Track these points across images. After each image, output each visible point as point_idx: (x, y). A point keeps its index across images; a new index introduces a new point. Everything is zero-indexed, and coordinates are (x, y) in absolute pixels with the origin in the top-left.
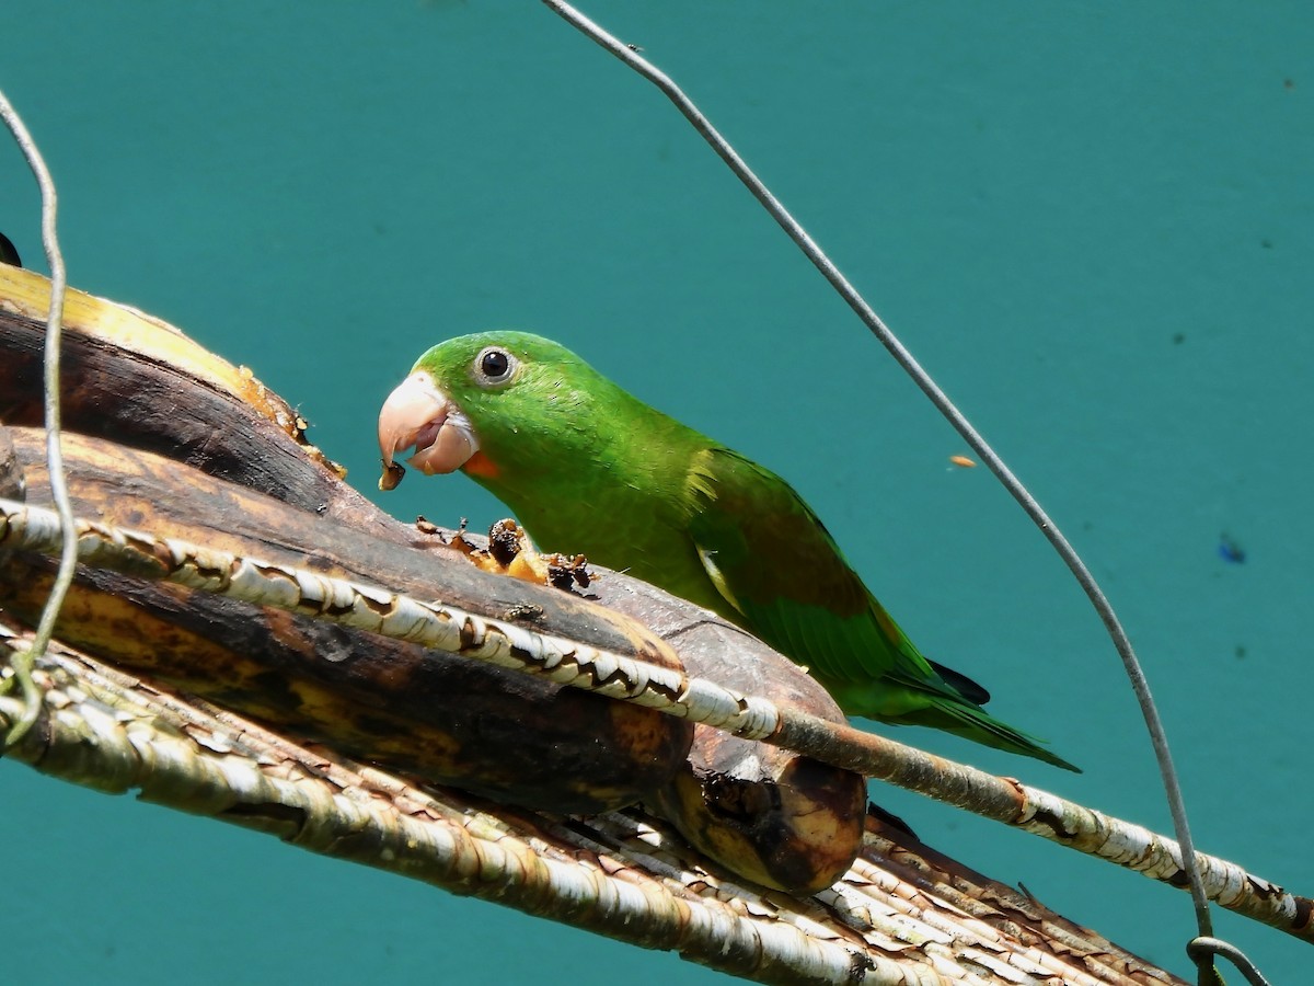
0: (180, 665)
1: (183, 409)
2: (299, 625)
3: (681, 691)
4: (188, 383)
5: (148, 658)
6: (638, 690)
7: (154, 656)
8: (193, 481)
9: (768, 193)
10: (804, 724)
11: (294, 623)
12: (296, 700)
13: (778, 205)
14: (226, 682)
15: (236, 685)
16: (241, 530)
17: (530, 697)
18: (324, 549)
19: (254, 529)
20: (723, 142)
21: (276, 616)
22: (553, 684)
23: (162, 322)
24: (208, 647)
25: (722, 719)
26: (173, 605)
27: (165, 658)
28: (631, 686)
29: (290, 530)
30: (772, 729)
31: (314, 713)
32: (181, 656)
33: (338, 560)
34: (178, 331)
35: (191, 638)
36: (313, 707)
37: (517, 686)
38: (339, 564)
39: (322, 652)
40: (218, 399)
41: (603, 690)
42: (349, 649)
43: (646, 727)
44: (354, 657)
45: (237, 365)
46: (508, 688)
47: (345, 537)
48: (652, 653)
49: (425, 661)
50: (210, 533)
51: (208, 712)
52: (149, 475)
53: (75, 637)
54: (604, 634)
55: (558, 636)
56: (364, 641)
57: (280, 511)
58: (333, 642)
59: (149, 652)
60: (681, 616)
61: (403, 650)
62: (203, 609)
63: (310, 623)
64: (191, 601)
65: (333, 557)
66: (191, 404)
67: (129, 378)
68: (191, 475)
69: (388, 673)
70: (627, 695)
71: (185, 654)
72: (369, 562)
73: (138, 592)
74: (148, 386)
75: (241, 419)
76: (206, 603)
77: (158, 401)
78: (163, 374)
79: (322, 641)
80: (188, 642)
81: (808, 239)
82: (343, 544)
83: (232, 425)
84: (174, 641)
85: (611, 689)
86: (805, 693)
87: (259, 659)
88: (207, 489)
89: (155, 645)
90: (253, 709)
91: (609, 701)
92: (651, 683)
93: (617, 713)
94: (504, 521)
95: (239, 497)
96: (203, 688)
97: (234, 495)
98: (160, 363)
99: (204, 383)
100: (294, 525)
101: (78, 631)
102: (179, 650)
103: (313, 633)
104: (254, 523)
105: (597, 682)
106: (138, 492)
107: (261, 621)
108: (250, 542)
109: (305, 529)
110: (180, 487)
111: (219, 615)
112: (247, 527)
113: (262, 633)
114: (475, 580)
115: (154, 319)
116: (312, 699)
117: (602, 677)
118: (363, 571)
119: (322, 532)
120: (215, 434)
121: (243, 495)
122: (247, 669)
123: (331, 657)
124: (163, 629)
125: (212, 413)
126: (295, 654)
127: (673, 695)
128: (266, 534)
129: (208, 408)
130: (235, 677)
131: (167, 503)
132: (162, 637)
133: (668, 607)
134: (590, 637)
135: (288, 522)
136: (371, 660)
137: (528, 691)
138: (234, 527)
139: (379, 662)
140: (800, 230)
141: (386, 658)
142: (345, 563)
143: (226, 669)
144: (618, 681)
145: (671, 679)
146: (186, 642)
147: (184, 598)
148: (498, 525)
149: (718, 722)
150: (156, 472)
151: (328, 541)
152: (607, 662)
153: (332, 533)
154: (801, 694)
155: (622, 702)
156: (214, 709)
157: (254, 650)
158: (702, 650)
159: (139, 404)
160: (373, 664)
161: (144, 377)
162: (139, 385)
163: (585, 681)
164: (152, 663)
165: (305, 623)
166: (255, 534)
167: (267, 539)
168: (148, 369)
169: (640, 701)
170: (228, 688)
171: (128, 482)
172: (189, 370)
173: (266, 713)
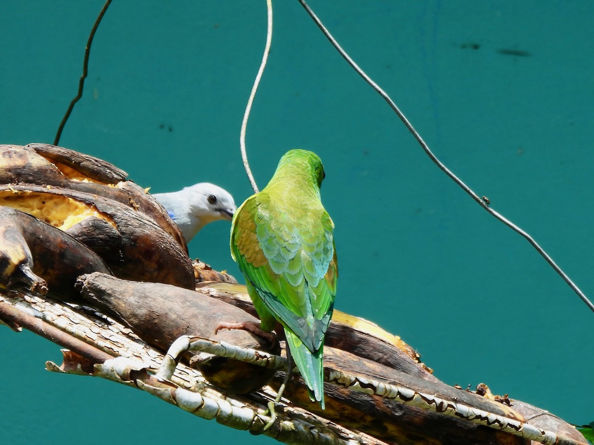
0: (347, 417)
1: (375, 349)
2: (386, 404)
3: (520, 427)
4: (376, 341)
5: (336, 415)
6: (504, 426)
7: (338, 415)
8: (351, 357)
9: (563, 273)
10: (566, 441)
11: (384, 403)
12: (386, 429)
13: (566, 276)
14: (363, 423)
15: (366, 424)
16: (366, 373)
17: (466, 428)
18: (395, 379)
19: (370, 372)
20: (547, 256)
21: (378, 400)
22: (474, 424)
23: (371, 322)
24: (356, 411)
25: (535, 437)
26: (343, 397)
27: (342, 415)
28: (501, 425)
29: (382, 373)
30: (555, 442)
31: (393, 433)
32: (346, 414)
33: (399, 382)
34: (376, 325)
35: (349, 408)
36: (392, 431)
37: (461, 424)
38: (400, 384)
39: (393, 412)
40: (386, 345)
41: (492, 426)
42: (403, 412)
43: (509, 440)
44: (404, 414)
45: (395, 335)
46: (459, 425)
47: (402, 375)
48: (512, 416)
49: (429, 415)
50: (355, 373)
51: (355, 432)
52: (336, 356)
53: (313, 409)
54: (494, 409)
55: (477, 408)
56: (408, 409)
57: (380, 367)
58: (397, 409)
59: (336, 413)
60: (536, 412)
61: (421, 412)
62: (353, 398)
63: (390, 403)
64: (349, 396)
65: (397, 381)
66: (378, 347)
67: (357, 339)
68: (350, 355)
69: (416, 419)
70: (500, 428)
71: (348, 413)
72: (410, 383)
73: (331, 393)
74: (363, 342)
75: (394, 352)
76: (354, 396)
77: (366, 346)
78: (368, 338)
79: (393, 409)
80: (349, 410)
81: (576, 288)
82: (401, 378)
83: (391, 354)
84: (344, 409)
85: (494, 426)
86: (572, 433)
87: (372, 415)
88: (355, 360)
89: (338, 411)
90: (373, 433)
91: (494, 430)
92: (509, 424)
93: (498, 434)
94: (481, 384)
95: (366, 362)
96: (355, 425)
97: (364, 362)
98: (367, 334)
99: (382, 340)
100: (384, 371)
101: (313, 407)
102: (346, 412)
103: (390, 406)
104: (370, 370)
105: (489, 423)
106: (331, 360)
107: (372, 402)
108: (369, 377)
109: (388, 373)
110: (346, 359)
111: (358, 400)
112: (368, 372)
113: (373, 406)
114: (448, 390)
115: (368, 322)
116: (391, 428)
117: (491, 421)
118: (408, 386)
119: (394, 374)
120: (385, 357)
121: (368, 362)
122: (369, 418)
123: (396, 414)
124: (340, 405)
125: (384, 350)
126: (384, 413)
127: (517, 428)
128: (374, 374)
129: (383, 348)
130: (365, 421)
131: (341, 364)
132: (340, 408)
133: (532, 410)
134: (488, 410)
135: (382, 370)
136: (410, 415)
137: (465, 426)
138: (364, 372)
139: (413, 416)
140: (573, 284)
141: (416, 414)
142: (401, 383)
143: (362, 419)
144: (496, 423)
145: (517, 424)
146: (347, 410)
147: (347, 395)
148: (479, 385)
149: (534, 439)
150: (338, 354)
151: (396, 377)
152: (492, 417)
153: (398, 374)
154: (570, 433)
155: (499, 431)
156: (358, 431)
157: (371, 412)
158: (541, 422)
159: (360, 348)
160: (411, 417)
161: (362, 339)
162: (360, 341)
163: (484, 423)
164: (338, 417)
165: (387, 403)
166: (371, 374)
167: (375, 375)
168: (363, 336)
169: (505, 430)
170: (363, 425)
171: (328, 358)
172: (377, 337)
173: (377, 434)
